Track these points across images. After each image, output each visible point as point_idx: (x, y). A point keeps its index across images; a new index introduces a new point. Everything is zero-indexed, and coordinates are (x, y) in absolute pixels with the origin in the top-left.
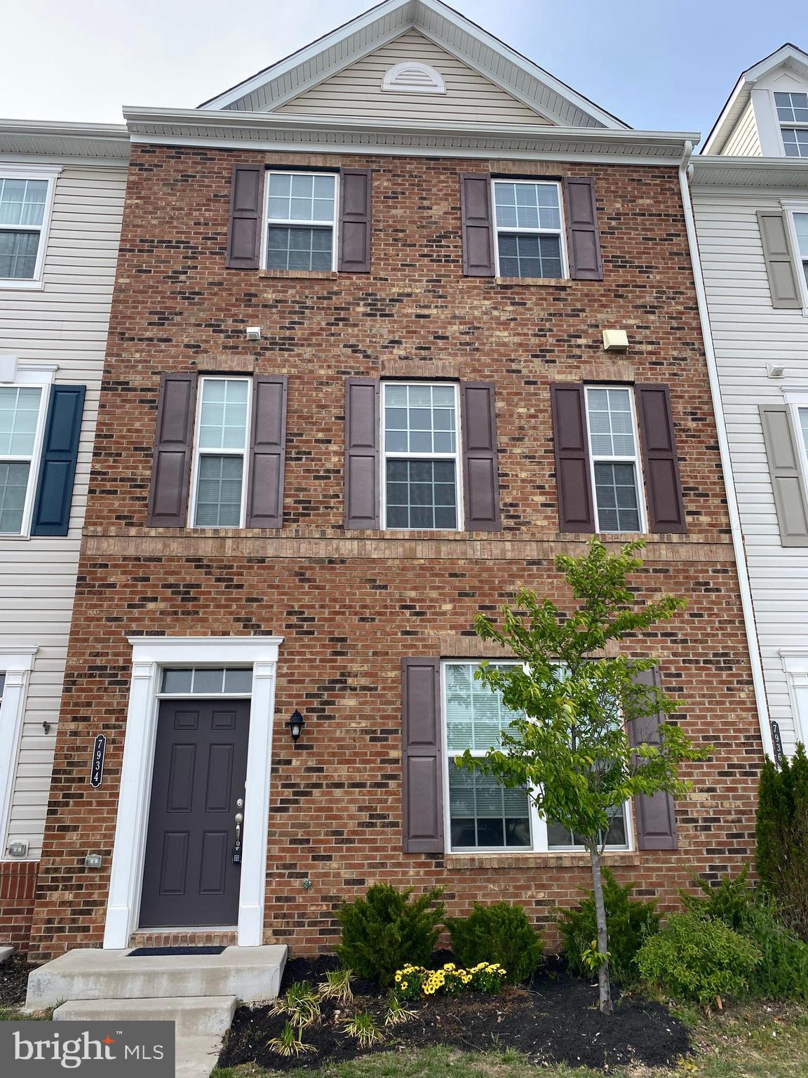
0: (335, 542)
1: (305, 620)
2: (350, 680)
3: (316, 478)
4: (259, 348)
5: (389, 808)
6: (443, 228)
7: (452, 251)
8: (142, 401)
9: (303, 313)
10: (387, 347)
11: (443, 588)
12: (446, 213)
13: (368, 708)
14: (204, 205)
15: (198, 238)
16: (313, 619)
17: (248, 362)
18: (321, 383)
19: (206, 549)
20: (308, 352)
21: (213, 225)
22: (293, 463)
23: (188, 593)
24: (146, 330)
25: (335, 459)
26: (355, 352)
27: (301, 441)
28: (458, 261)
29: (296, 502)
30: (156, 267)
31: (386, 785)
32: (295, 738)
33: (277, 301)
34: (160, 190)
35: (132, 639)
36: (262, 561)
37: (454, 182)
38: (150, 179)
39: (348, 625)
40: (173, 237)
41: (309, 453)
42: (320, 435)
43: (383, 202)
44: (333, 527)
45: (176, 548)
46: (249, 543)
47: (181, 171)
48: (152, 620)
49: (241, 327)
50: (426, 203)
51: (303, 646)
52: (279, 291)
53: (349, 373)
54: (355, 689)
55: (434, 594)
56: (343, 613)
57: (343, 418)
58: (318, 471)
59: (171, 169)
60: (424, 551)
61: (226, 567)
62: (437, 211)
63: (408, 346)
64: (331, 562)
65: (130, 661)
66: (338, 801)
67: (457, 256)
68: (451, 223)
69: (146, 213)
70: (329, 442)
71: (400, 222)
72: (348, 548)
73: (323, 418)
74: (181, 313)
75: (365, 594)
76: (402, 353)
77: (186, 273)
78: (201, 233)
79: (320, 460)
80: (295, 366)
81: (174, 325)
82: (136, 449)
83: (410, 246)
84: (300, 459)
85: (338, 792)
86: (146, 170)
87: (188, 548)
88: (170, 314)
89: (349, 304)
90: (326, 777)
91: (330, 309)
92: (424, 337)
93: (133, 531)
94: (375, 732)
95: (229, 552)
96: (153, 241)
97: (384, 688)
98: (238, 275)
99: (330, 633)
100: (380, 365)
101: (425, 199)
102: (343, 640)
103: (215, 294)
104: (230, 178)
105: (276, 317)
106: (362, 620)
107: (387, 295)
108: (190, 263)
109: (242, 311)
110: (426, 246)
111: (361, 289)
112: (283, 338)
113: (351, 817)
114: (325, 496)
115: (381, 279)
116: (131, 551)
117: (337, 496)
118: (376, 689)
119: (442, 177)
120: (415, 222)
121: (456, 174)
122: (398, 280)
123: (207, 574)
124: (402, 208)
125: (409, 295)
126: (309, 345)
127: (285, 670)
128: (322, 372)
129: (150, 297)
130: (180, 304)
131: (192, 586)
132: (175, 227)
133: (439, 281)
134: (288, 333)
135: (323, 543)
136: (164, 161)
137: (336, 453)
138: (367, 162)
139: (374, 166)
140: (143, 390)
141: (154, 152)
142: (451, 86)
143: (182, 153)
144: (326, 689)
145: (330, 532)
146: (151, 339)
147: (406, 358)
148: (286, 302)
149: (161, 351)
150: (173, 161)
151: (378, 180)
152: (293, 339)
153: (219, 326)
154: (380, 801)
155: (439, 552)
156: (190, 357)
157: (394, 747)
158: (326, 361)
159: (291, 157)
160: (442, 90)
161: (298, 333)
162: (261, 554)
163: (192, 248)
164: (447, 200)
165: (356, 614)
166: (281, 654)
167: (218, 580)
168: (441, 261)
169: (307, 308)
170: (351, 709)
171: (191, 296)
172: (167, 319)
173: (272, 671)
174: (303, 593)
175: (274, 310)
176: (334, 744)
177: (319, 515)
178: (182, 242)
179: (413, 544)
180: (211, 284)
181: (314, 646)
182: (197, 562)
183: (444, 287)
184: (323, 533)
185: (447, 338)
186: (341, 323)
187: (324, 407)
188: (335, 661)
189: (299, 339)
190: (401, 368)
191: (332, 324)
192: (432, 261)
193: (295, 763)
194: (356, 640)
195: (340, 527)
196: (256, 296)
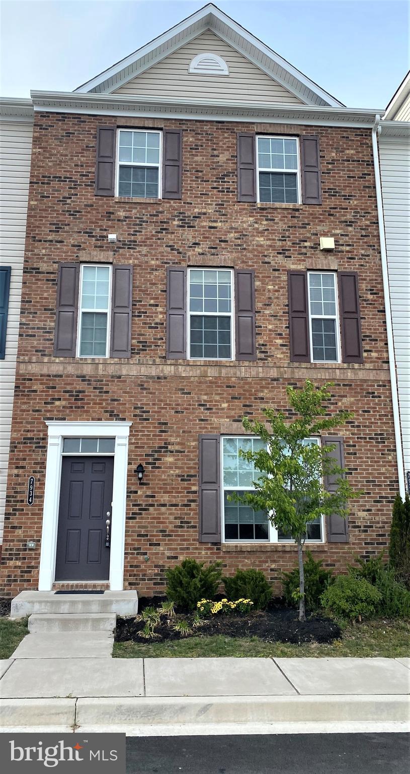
0: (161, 367)
1: (144, 412)
2: (170, 447)
3: (150, 328)
4: (115, 247)
5: (192, 518)
6: (226, 169)
7: (231, 185)
8: (48, 280)
9: (141, 225)
10: (191, 247)
11: (223, 394)
12: (227, 160)
13: (180, 462)
14: (80, 153)
15: (77, 175)
16: (148, 412)
17: (109, 256)
18: (153, 270)
19: (88, 370)
20: (144, 250)
21: (86, 166)
22: (137, 318)
23: (78, 396)
24: (48, 235)
25: (161, 316)
26: (172, 250)
27: (141, 305)
28: (234, 192)
29: (138, 342)
30: (53, 194)
31: (189, 505)
32: (140, 479)
33: (126, 217)
34: (54, 143)
35: (48, 423)
36: (119, 377)
37: (233, 138)
38: (47, 135)
39: (168, 415)
40: (62, 174)
41: (146, 313)
42: (152, 302)
43: (189, 152)
44: (160, 357)
45: (70, 369)
46: (112, 367)
47: (65, 130)
48: (58, 411)
49: (105, 233)
50: (216, 153)
51: (143, 427)
52: (127, 211)
53: (169, 263)
54: (172, 452)
55: (217, 398)
56: (166, 408)
57: (165, 291)
58: (151, 324)
59: (59, 129)
60: (212, 372)
61: (99, 381)
62: (222, 158)
63: (203, 247)
64: (159, 378)
65: (46, 435)
66: (163, 514)
67: (234, 188)
68: (231, 167)
69: (44, 158)
70: (157, 306)
71: (199, 165)
72: (169, 370)
73: (154, 291)
74: (69, 225)
75: (178, 397)
76: (200, 251)
77: (70, 198)
78: (79, 172)
79: (152, 317)
80: (137, 259)
81: (65, 232)
82: (45, 310)
83: (205, 181)
84: (140, 316)
85: (163, 509)
86: (44, 129)
87: (77, 370)
88: (62, 225)
89: (169, 219)
90: (156, 501)
91: (157, 222)
92: (213, 241)
93: (46, 359)
94: (183, 476)
95: (101, 372)
96: (50, 177)
97: (189, 452)
98: (102, 200)
99: (158, 420)
100: (187, 258)
101: (215, 150)
102: (166, 424)
103: (89, 212)
104: (95, 134)
105: (125, 227)
106: (177, 412)
107: (192, 214)
108: (73, 191)
109: (105, 223)
110: (216, 182)
111: (176, 210)
112: (130, 241)
113: (171, 523)
114: (155, 339)
115: (188, 203)
116: (45, 371)
117: (162, 339)
118: (184, 452)
119: (226, 135)
120: (209, 166)
121: (234, 132)
122: (198, 204)
123: (88, 384)
124: (201, 156)
125: (205, 214)
126: (145, 246)
127: (133, 441)
128: (153, 262)
129: (50, 214)
130: (68, 219)
131: (80, 392)
132: (63, 168)
133: (223, 205)
134: (132, 238)
135: (154, 367)
136: (55, 123)
137: (161, 313)
138: (180, 124)
139: (184, 127)
140: (48, 273)
141: (49, 117)
142: (232, 70)
143: (66, 118)
144: (156, 452)
145: (158, 360)
146: (51, 241)
147: (203, 254)
148: (132, 218)
149: (58, 249)
150: (60, 123)
151: (187, 136)
152: (136, 242)
153: (91, 233)
154: (186, 514)
155: (220, 373)
156: (75, 253)
157: (194, 485)
158: (155, 256)
159: (133, 121)
160: (226, 73)
161: (139, 238)
162: (118, 374)
163: (74, 181)
164: (228, 150)
165: (173, 409)
166: (131, 431)
167: (95, 388)
168: (224, 191)
169: (144, 222)
170: (170, 463)
171: (74, 213)
172: (61, 228)
173: (126, 441)
174: (143, 397)
175: (124, 223)
176: (161, 482)
177: (151, 350)
178: (68, 178)
179: (206, 368)
180: (86, 205)
181: (150, 427)
182: (83, 378)
183: (226, 208)
184: (154, 361)
185: (226, 241)
186: (164, 232)
187: (154, 284)
188: (161, 436)
189: (139, 242)
190: (200, 260)
191: (159, 232)
192: (219, 191)
193: (139, 493)
194: (173, 424)
195: (164, 357)
196: (113, 213)
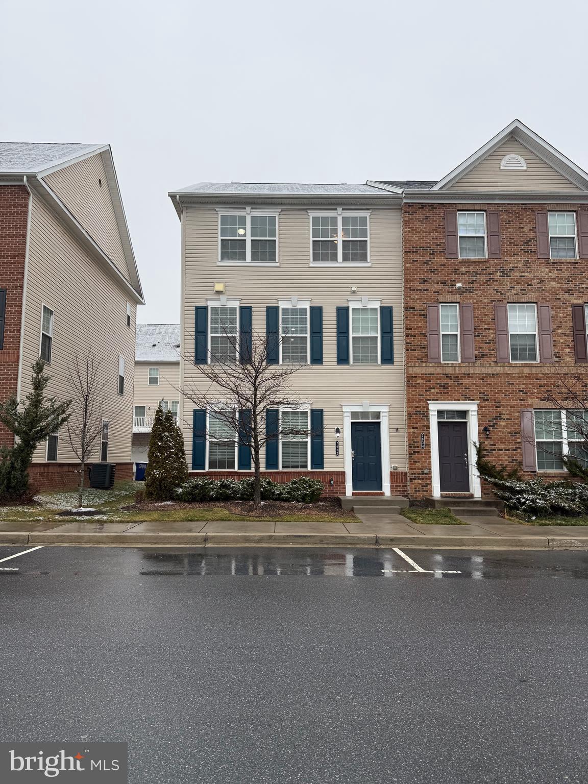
0: (494, 367)
1: (485, 395)
2: (502, 416)
3: (486, 343)
4: (460, 291)
5: (518, 457)
6: (529, 237)
7: (533, 247)
8: (420, 315)
9: (477, 276)
10: (509, 290)
11: (534, 384)
12: (529, 230)
13: (509, 425)
14: (435, 230)
15: (434, 245)
16: (488, 395)
17: (457, 298)
18: (485, 306)
19: (449, 370)
20: (479, 293)
21: (439, 239)
22: (477, 338)
23: (444, 386)
24: (419, 286)
25: (492, 336)
26: (497, 292)
27: (479, 329)
28: (535, 252)
29: (479, 352)
30: (420, 259)
31: (517, 450)
32: (488, 435)
33: (466, 272)
34: (418, 224)
35: (429, 402)
36: (469, 374)
37: (532, 215)
38: (413, 219)
39: (500, 397)
40: (424, 245)
41: (483, 334)
42: (486, 327)
43: (505, 226)
44: (493, 362)
45: (439, 370)
46: (464, 368)
47: (424, 214)
48: (434, 395)
49: (454, 283)
50: (522, 226)
51: (485, 405)
52: (467, 267)
53: (495, 301)
54: (504, 419)
55: (531, 386)
56: (499, 393)
57: (494, 319)
58: (486, 341)
59: (420, 215)
60: (526, 371)
61: (456, 377)
62: (526, 229)
63: (517, 289)
64: (493, 375)
65: (428, 409)
66: (501, 455)
67: (534, 250)
68: (532, 235)
69: (413, 234)
70: (490, 329)
71: (512, 234)
72: (499, 370)
73: (487, 320)
74: (431, 279)
75: (505, 386)
76: (515, 292)
77: (431, 261)
78: (435, 243)
79: (487, 336)
80: (475, 299)
81: (429, 283)
82: (420, 334)
83: (516, 245)
84: (479, 336)
85: (501, 452)
86: (411, 214)
87: (443, 370)
88: (427, 279)
89: (494, 272)
90: (497, 448)
91: (487, 274)
92: (523, 285)
93: (424, 364)
94: (512, 433)
95: (457, 372)
96: (417, 247)
97: (514, 419)
98: (451, 261)
99: (494, 400)
100: (507, 298)
101: (521, 223)
102: (499, 402)
103: (443, 270)
104: (443, 217)
105: (467, 279)
106: (505, 395)
107: (508, 267)
108: (432, 256)
109: (453, 277)
110: (523, 245)
111: (498, 265)
112: (470, 288)
113: (506, 460)
114: (489, 350)
115: (506, 261)
116: (424, 372)
117: (494, 350)
118: (511, 419)
119: (528, 213)
120: (518, 235)
121: (533, 211)
122: (512, 261)
123: (450, 379)
124: (512, 228)
125: (517, 267)
126: (480, 290)
127: (480, 413)
128: (485, 301)
129: (418, 272)
130: (430, 275)
131: (446, 384)
132: (425, 241)
133: (528, 261)
134: (471, 285)
135: (490, 368)
136: (417, 210)
137: (492, 333)
138: (497, 206)
139: (500, 209)
140: (420, 310)
141: (413, 206)
142: (529, 165)
143: (424, 206)
144: (494, 419)
145: (492, 363)
146: (421, 290)
147: (517, 294)
148: (470, 272)
149: (425, 294)
150: (421, 210)
151: (502, 215)
152: (474, 288)
153: (445, 283)
154: (515, 455)
155: (532, 371)
156: (435, 297)
157: (519, 438)
158: (486, 296)
159: (467, 206)
160: (525, 168)
161: (475, 285)
162: (468, 373)
163: (432, 249)
164: (530, 223)
165: (503, 393)
166: (478, 407)
167: (454, 381)
168: (528, 252)
169: (478, 274)
170: (504, 426)
171: (433, 271)
172: (426, 281)
173: (476, 413)
174: (484, 386)
175: (466, 276)
176: (499, 437)
177: (487, 357)
178: (429, 247)
179: (523, 368)
180: (441, 265)
181: (489, 405)
182: (447, 375)
183: (530, 263)
184: (490, 364)
185: (532, 285)
186: (491, 280)
187: (487, 315)
188: (497, 410)
189: (476, 288)
190: (515, 298)
191: (488, 281)
192: (525, 252)
193: (486, 443)
194: (504, 402)
195: (496, 362)
196: (458, 270)
